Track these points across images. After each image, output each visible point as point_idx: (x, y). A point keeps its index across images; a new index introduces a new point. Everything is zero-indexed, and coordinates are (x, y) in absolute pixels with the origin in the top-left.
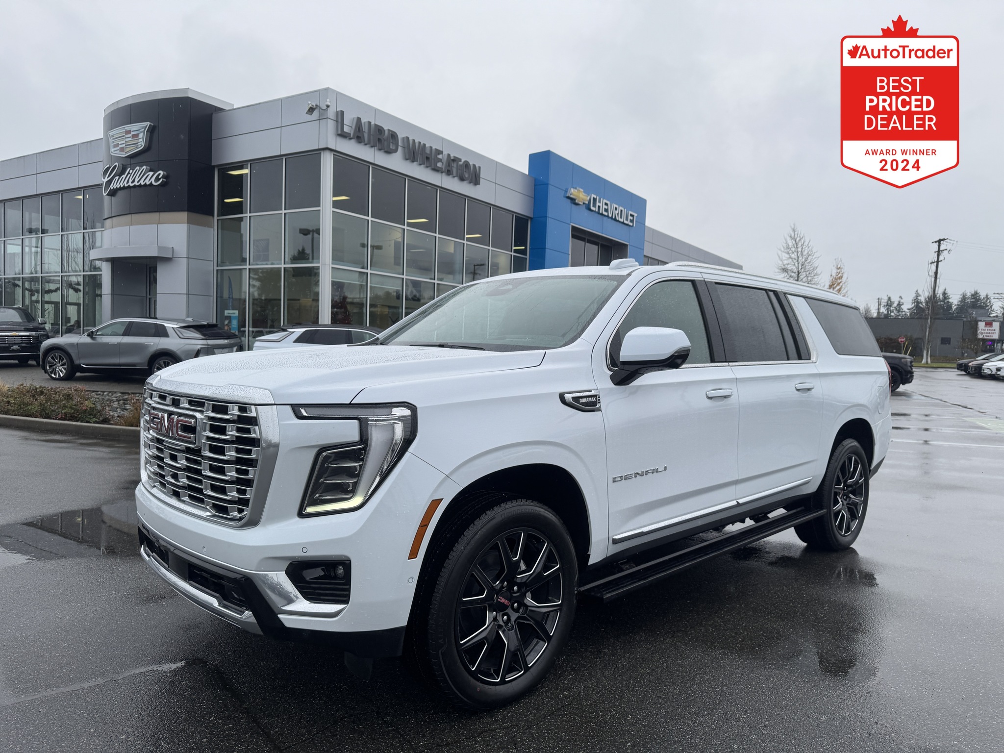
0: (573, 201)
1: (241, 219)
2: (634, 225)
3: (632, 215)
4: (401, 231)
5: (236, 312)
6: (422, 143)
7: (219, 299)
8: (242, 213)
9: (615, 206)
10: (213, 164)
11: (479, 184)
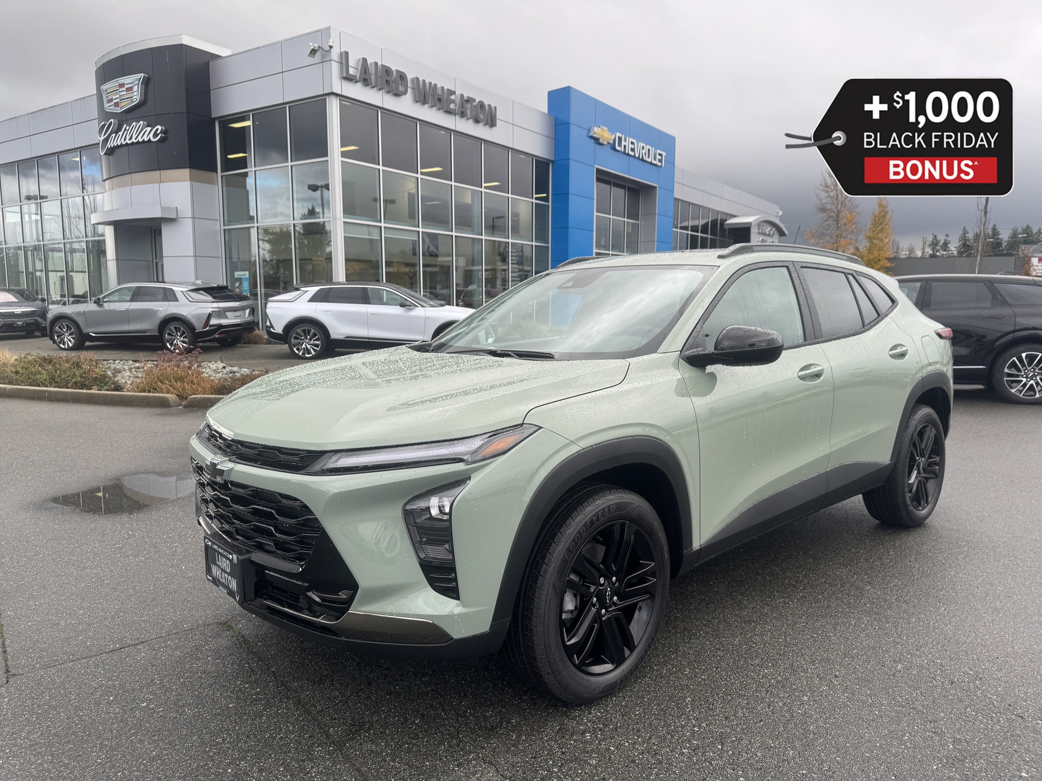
0: (596, 140)
1: (246, 175)
2: (663, 165)
3: (660, 154)
4: (414, 180)
5: (247, 273)
6: (433, 83)
7: (228, 260)
8: (246, 167)
9: (642, 145)
10: (213, 117)
11: (496, 126)
